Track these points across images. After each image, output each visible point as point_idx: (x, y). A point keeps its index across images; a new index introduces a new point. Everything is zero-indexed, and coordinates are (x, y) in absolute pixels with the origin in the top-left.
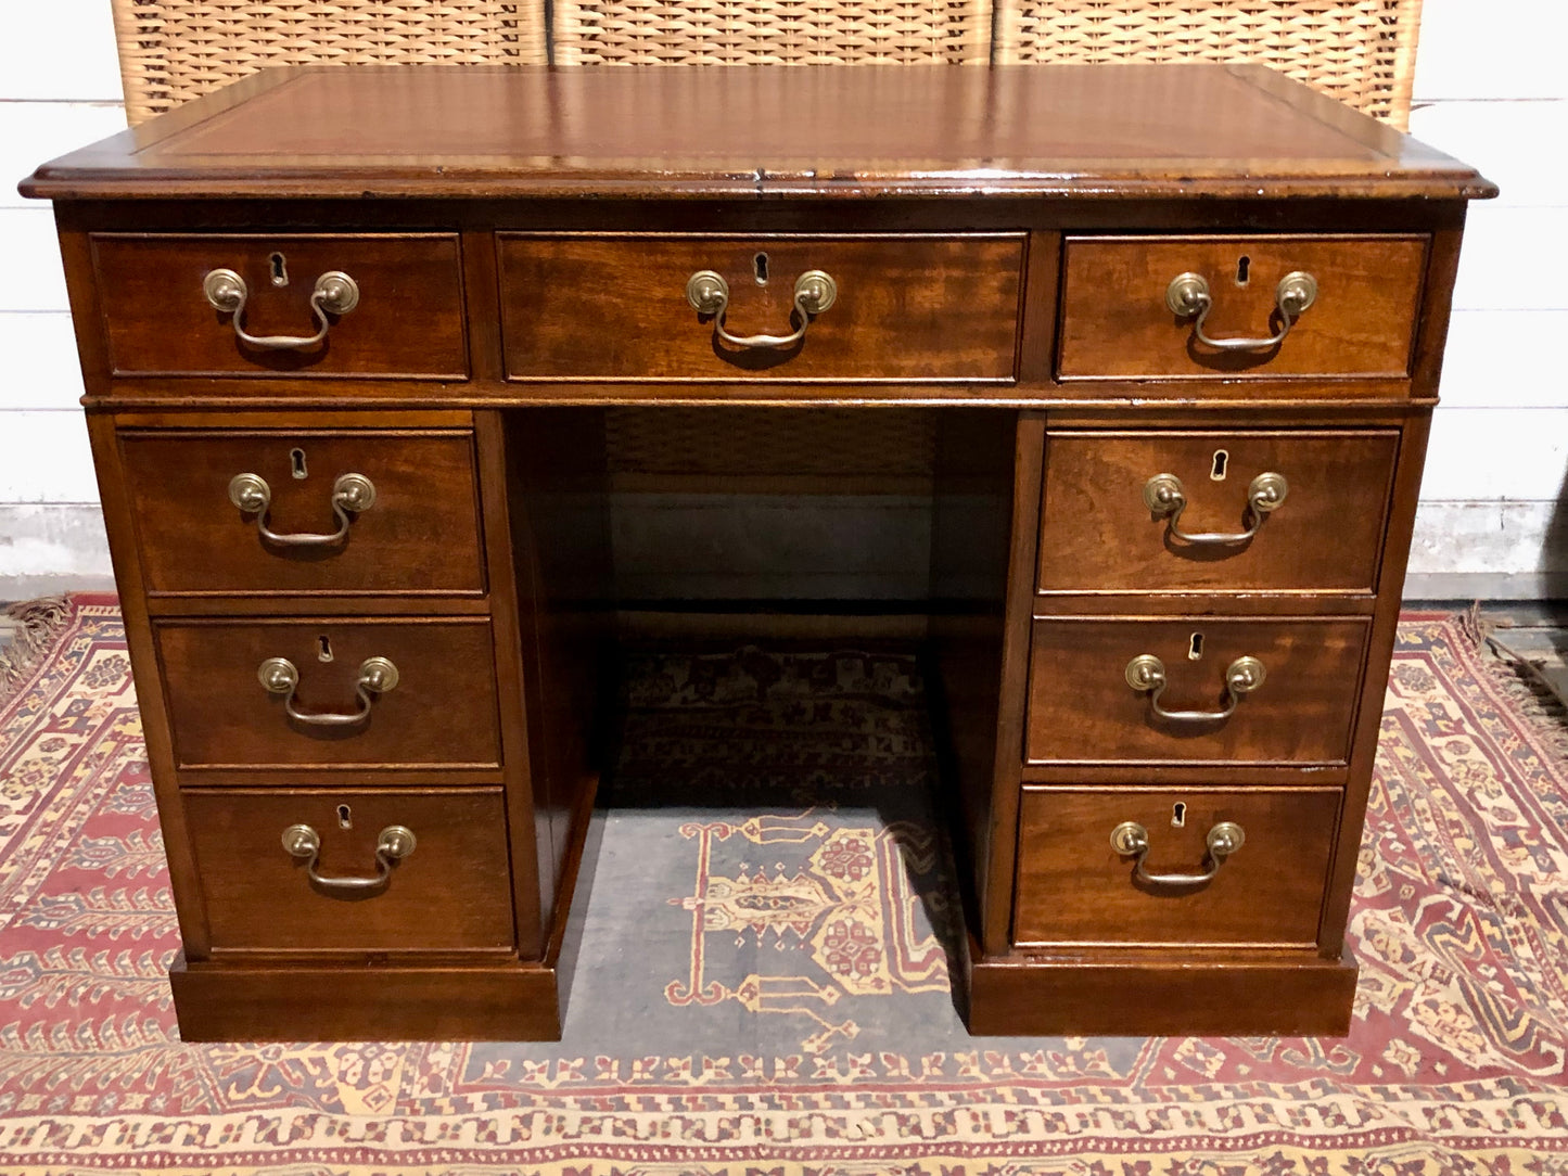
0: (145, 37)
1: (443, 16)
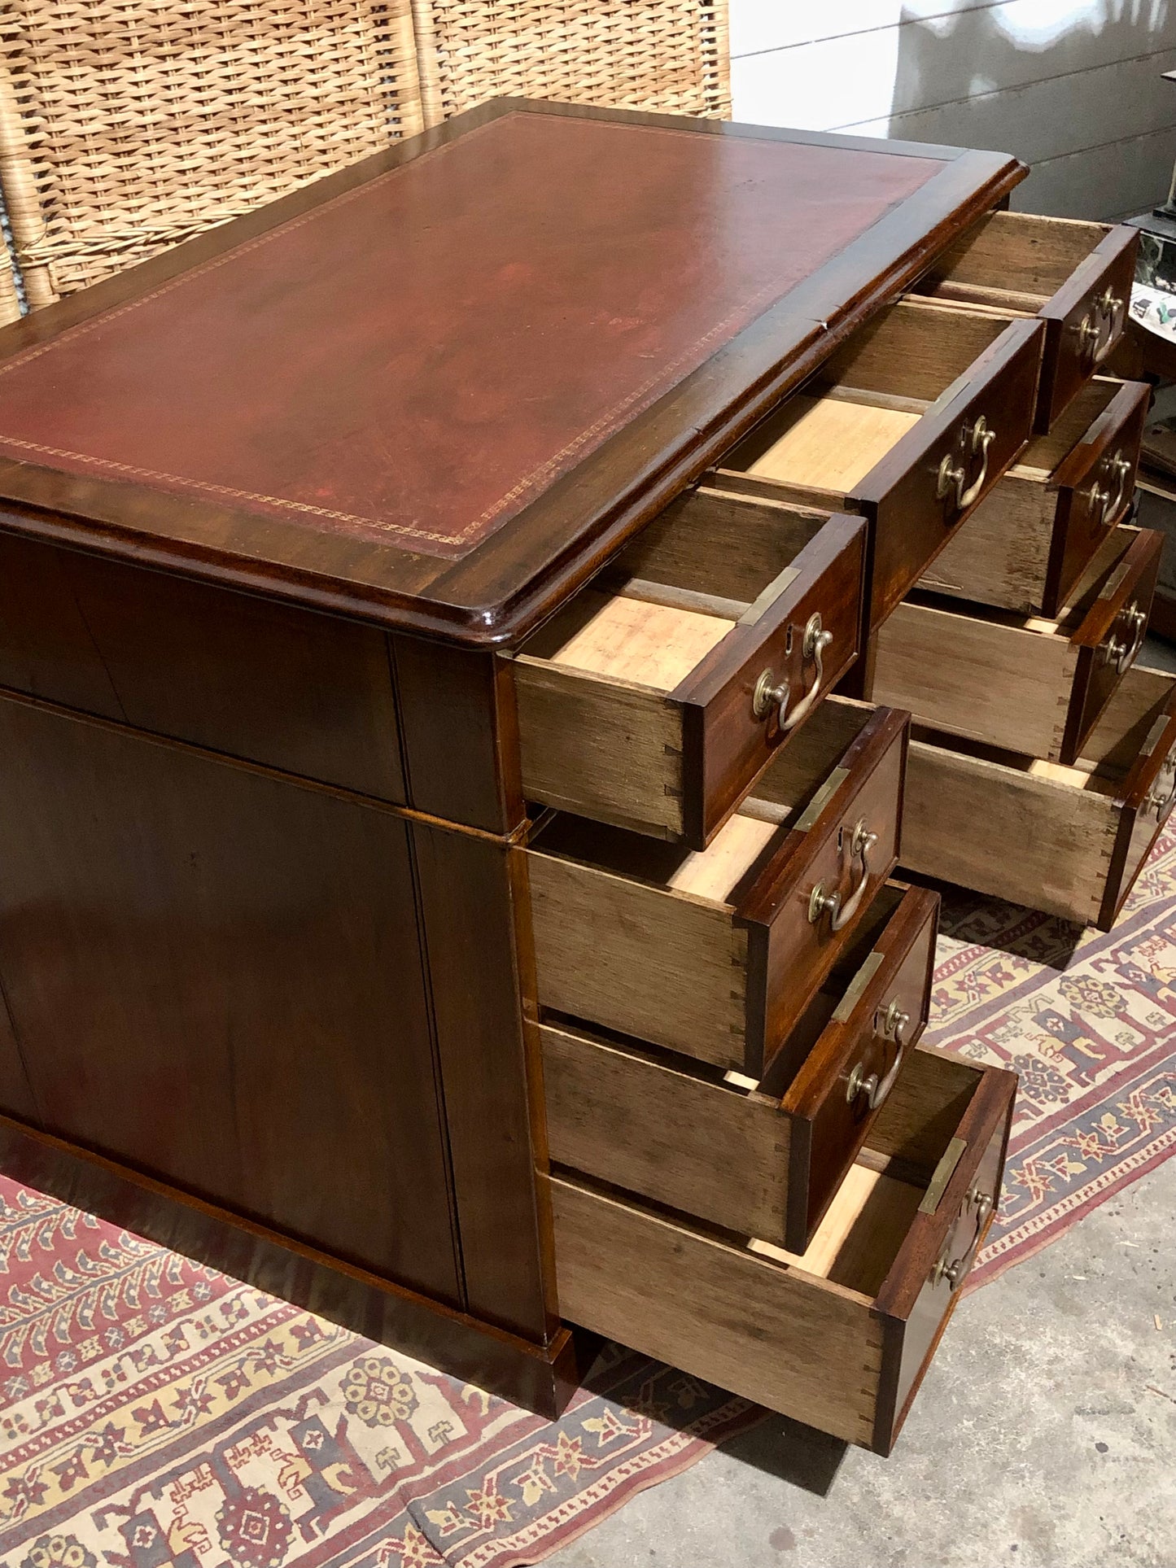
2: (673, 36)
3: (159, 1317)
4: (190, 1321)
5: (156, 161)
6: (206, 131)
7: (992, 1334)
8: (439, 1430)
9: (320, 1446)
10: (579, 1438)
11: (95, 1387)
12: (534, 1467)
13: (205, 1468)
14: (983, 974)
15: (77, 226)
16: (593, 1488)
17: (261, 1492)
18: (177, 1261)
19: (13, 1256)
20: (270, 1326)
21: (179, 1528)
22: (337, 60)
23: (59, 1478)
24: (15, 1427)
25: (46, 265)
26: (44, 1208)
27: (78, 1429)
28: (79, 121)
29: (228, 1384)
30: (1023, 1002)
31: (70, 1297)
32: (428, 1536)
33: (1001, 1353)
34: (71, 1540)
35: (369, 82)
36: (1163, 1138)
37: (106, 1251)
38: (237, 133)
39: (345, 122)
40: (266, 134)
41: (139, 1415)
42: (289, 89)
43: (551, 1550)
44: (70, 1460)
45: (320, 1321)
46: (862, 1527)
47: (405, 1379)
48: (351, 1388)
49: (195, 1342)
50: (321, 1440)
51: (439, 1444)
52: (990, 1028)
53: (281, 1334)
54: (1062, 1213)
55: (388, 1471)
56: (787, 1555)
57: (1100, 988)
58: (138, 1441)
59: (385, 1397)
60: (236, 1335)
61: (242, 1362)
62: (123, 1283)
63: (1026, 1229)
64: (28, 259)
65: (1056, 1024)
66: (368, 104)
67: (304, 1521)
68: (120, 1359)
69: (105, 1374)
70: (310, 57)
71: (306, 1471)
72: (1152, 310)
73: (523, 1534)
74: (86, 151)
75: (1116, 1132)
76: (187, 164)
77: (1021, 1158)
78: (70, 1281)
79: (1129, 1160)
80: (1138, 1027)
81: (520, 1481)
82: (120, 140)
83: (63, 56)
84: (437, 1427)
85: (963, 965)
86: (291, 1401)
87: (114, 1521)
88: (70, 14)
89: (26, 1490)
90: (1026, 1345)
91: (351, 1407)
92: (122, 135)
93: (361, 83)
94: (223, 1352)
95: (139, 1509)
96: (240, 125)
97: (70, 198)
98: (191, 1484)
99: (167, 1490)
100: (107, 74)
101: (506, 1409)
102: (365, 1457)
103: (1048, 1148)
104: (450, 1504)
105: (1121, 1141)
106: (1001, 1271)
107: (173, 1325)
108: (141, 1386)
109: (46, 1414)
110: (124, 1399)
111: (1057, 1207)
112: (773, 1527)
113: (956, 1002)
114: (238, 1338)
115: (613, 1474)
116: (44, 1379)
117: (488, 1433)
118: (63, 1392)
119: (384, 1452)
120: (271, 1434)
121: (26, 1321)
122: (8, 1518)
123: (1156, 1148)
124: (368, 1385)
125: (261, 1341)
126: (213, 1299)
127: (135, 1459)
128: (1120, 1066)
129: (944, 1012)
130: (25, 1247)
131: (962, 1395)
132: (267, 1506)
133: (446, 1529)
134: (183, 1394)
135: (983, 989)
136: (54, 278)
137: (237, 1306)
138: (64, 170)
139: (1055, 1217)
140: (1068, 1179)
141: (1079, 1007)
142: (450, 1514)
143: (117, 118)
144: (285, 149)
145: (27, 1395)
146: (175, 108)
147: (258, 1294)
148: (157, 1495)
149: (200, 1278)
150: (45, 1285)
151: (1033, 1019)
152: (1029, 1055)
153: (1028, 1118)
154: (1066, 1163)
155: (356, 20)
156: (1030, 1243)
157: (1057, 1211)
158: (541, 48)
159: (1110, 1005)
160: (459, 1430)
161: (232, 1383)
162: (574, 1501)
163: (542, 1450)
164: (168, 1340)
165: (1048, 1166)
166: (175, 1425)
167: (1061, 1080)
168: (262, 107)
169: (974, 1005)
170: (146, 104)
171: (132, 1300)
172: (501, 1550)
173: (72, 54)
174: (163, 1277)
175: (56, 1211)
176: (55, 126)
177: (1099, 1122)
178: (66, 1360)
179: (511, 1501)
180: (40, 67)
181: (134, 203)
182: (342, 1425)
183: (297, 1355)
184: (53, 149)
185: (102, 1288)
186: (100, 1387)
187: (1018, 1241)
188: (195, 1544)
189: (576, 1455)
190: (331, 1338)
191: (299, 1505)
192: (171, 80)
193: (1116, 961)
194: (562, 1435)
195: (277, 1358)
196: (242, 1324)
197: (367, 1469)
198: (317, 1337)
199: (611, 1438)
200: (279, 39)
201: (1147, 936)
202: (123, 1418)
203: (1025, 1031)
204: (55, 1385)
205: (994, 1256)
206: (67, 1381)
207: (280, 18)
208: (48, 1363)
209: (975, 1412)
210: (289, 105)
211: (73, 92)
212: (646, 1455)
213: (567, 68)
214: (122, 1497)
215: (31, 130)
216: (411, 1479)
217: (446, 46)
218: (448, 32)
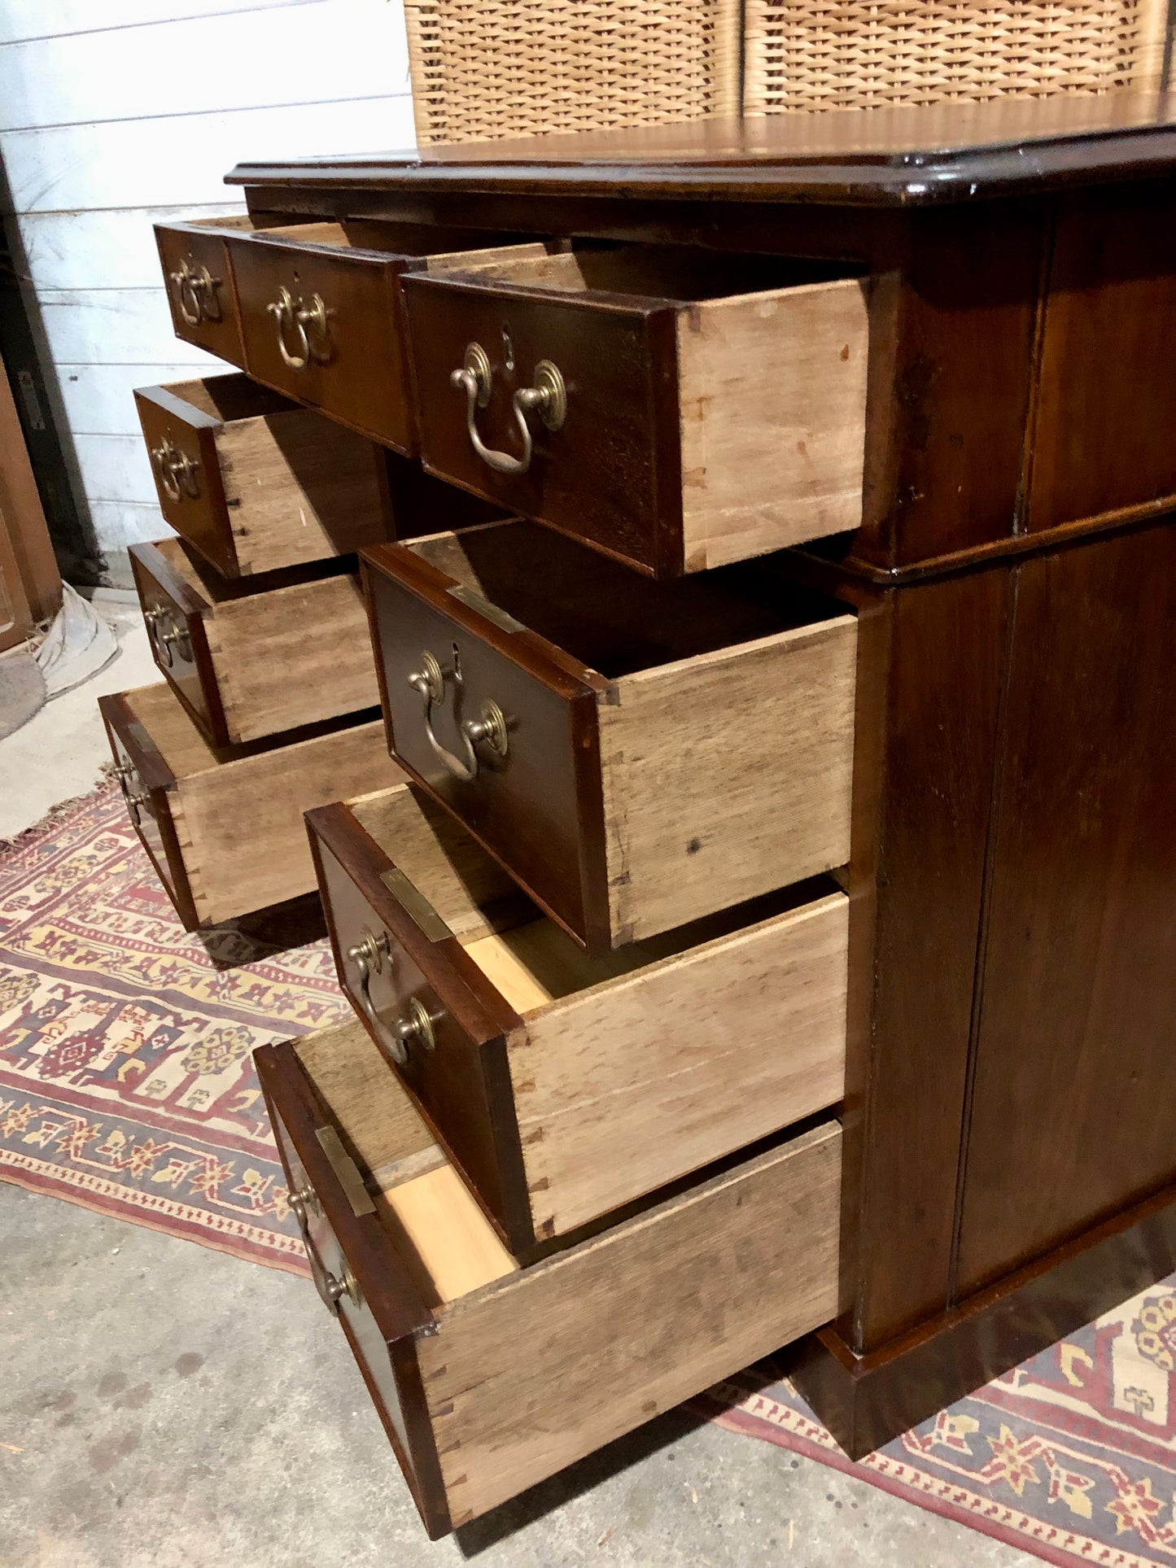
0: (435, 132)
1: (656, 93)
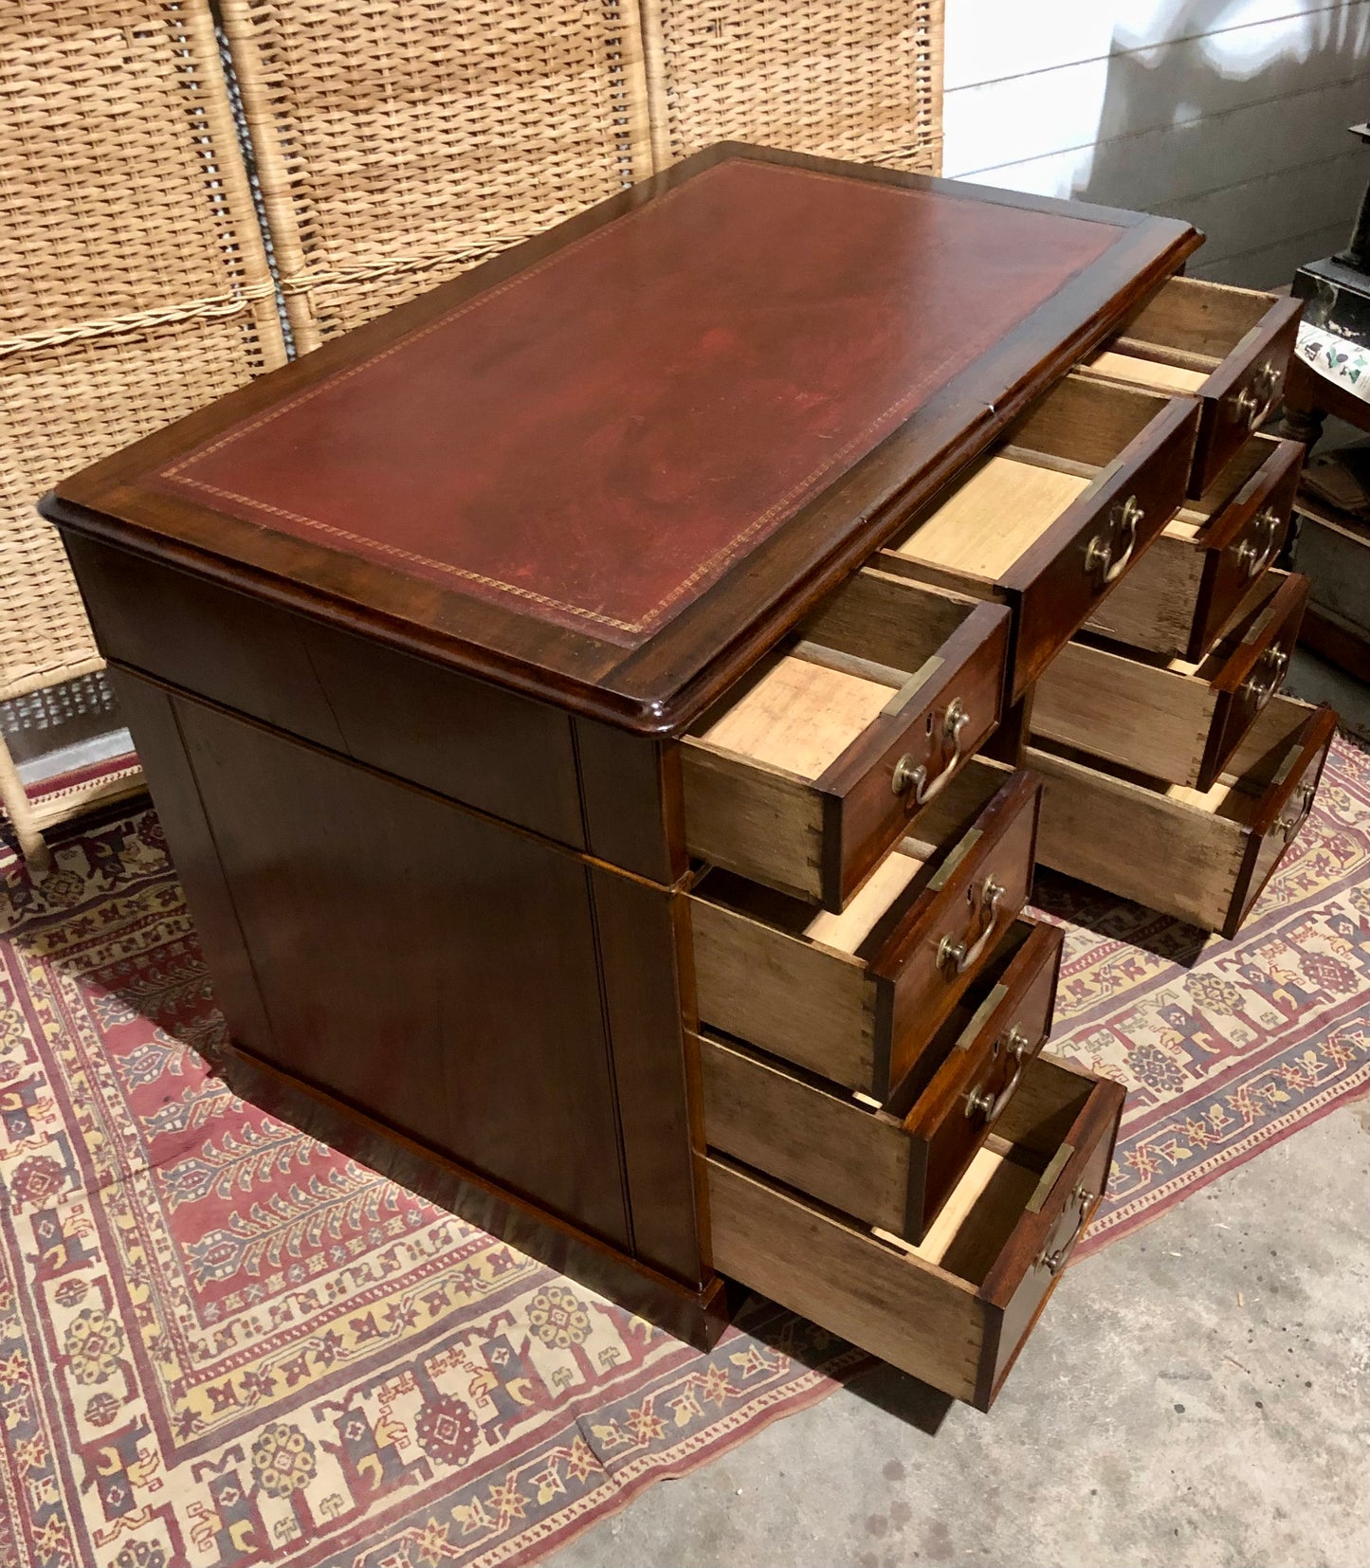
2: (890, 75)
3: (377, 1239)
4: (402, 1244)
5: (407, 198)
6: (453, 170)
7: (1094, 1301)
8: (607, 1356)
9: (505, 1362)
10: (726, 1370)
11: (319, 1297)
12: (686, 1393)
13: (408, 1375)
14: (1118, 967)
15: (334, 257)
16: (735, 1415)
17: (454, 1399)
18: (394, 1190)
19: (256, 1177)
20: (470, 1253)
21: (384, 1425)
22: (573, 104)
23: (286, 1375)
24: (252, 1328)
25: (306, 293)
26: (284, 1135)
27: (303, 1333)
28: (337, 162)
29: (432, 1302)
30: (1151, 996)
31: (303, 1217)
32: (591, 1446)
33: (1100, 1318)
34: (294, 1429)
35: (603, 124)
36: (1264, 1130)
37: (334, 1176)
38: (480, 172)
39: (580, 160)
40: (507, 173)
41: (355, 1324)
42: (530, 131)
43: (696, 1466)
44: (295, 1361)
45: (512, 1250)
46: (963, 1466)
47: (582, 1307)
48: (535, 1313)
49: (405, 1263)
50: (507, 1357)
51: (607, 1368)
52: (1119, 1019)
53: (479, 1261)
54: (1166, 1194)
55: (561, 1388)
56: (897, 1485)
57: (1222, 986)
58: (354, 1348)
59: (563, 1323)
60: (441, 1260)
61: (444, 1283)
62: (347, 1207)
63: (1133, 1207)
64: (289, 287)
65: (1178, 1018)
66: (601, 144)
67: (488, 1426)
68: (341, 1274)
69: (329, 1286)
70: (549, 101)
71: (493, 1384)
72: (1322, 353)
73: (673, 1451)
74: (343, 189)
75: (1222, 1122)
76: (435, 200)
77: (1133, 1142)
78: (302, 1202)
79: (1230, 1149)
80: (1253, 1025)
81: (675, 1404)
82: (373, 178)
83: (323, 102)
84: (606, 1352)
85: (1100, 958)
86: (483, 1321)
87: (330, 1415)
88: (329, 64)
89: (258, 1384)
90: (1122, 1312)
91: (534, 1329)
92: (376, 174)
93: (595, 125)
94: (429, 1273)
95: (352, 1407)
96: (483, 165)
97: (329, 231)
98: (395, 1388)
99: (376, 1391)
100: (363, 118)
101: (667, 1340)
102: (543, 1374)
103: (1160, 1133)
104: (612, 1421)
105: (1226, 1131)
106: (1106, 1244)
107: (387, 1247)
108: (358, 1300)
109: (278, 1319)
110: (343, 1309)
111: (1163, 1188)
112: (886, 1460)
113: (1090, 992)
114: (442, 1261)
115: (753, 1403)
116: (277, 1288)
117: (649, 1360)
118: (292, 1301)
119: (559, 1372)
120: (466, 1350)
121: (264, 1235)
122: (243, 1406)
123: (1256, 1138)
124: (550, 1311)
125: (461, 1266)
126: (423, 1225)
127: (349, 1363)
128: (1231, 1061)
129: (1079, 1001)
130: (266, 1169)
131: (1061, 1354)
132: (459, 1411)
133: (607, 1443)
134: (393, 1308)
135: (1116, 981)
136: (313, 305)
137: (442, 1233)
138: (323, 206)
139: (1159, 1197)
140: (1174, 1163)
141: (1200, 1002)
142: (612, 1429)
143: (372, 158)
144: (524, 186)
145: (263, 1300)
146: (425, 149)
147: (461, 1223)
148: (367, 1396)
149: (412, 1206)
150: (281, 1204)
151: (1158, 1013)
152: (1151, 1046)
153: (1145, 1104)
154: (1174, 1148)
155: (592, 66)
156: (1135, 1220)
157: (1161, 1192)
158: (765, 89)
159: (1229, 1002)
160: (625, 1356)
161: (436, 1300)
162: (718, 1425)
163: (695, 1378)
164: (383, 1260)
165: (1158, 1150)
166: (385, 1335)
167: (1178, 1071)
168: (503, 147)
169: (1106, 996)
170: (398, 145)
171: (355, 1222)
172: (652, 1464)
173: (332, 99)
174: (381, 1204)
175: (294, 1139)
176: (315, 166)
177: (1208, 1112)
178: (296, 1272)
179: (666, 1422)
180: (303, 112)
181: (385, 236)
182: (526, 1345)
183: (490, 1279)
184: (313, 187)
185: (330, 1211)
186: (324, 1297)
187: (1124, 1217)
188: (397, 1440)
189: (723, 1385)
190: (521, 1267)
191: (485, 1413)
192: (422, 123)
193: (1239, 961)
194: (712, 1366)
195: (474, 1282)
196: (447, 1249)
197: (544, 1386)
198: (509, 1265)
199: (754, 1372)
200: (520, 85)
201: (1269, 938)
202: (341, 1326)
203: (1150, 1024)
204: (287, 1294)
205: (1101, 1230)
206: (297, 1290)
207: (523, 65)
208: (281, 1274)
209: (1071, 1369)
210: (529, 145)
211: (332, 135)
212: (782, 1389)
213: (789, 108)
214: (337, 1395)
215: (294, 170)
216: (581, 1397)
217: (677, 88)
218: (680, 75)
